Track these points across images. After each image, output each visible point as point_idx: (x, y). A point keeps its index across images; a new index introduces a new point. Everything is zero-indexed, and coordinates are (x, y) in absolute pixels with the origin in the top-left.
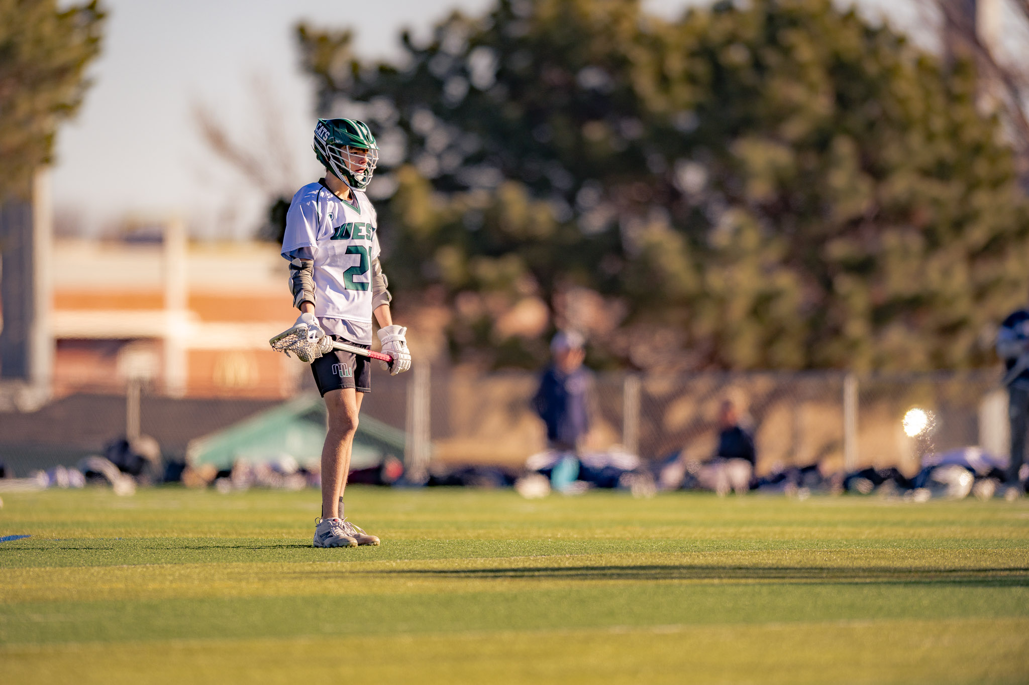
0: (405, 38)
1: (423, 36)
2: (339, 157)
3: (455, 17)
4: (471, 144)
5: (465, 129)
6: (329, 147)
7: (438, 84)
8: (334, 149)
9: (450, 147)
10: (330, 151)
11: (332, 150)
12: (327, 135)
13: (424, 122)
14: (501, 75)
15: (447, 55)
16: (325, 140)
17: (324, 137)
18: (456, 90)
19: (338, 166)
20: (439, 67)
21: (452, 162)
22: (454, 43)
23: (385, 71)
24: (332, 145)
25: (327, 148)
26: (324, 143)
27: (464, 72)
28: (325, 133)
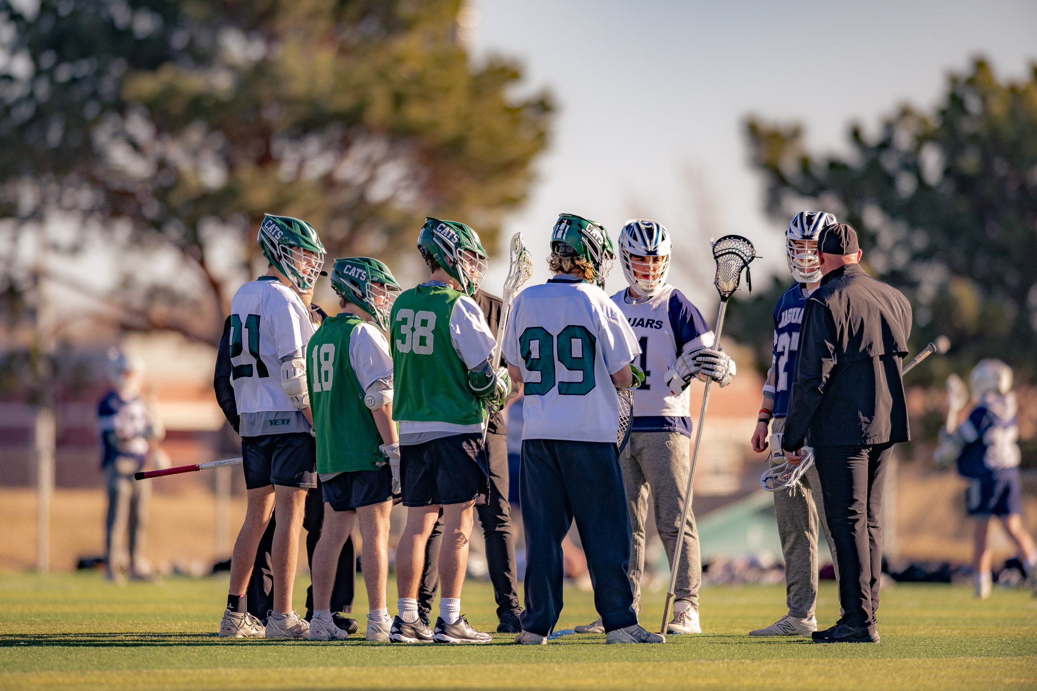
0: (856, 135)
1: (872, 132)
2: (290, 257)
3: (905, 112)
4: (920, 240)
5: (913, 224)
6: (282, 247)
7: (890, 180)
8: (286, 249)
9: (898, 243)
10: (283, 250)
11: (284, 250)
12: (280, 234)
13: (873, 218)
14: (948, 172)
15: (898, 151)
16: (278, 238)
17: (276, 236)
18: (906, 185)
19: (288, 266)
20: (890, 163)
21: (901, 259)
22: (904, 139)
23: (835, 166)
24: (285, 245)
25: (279, 248)
26: (276, 243)
27: (914, 167)
28: (277, 232)
